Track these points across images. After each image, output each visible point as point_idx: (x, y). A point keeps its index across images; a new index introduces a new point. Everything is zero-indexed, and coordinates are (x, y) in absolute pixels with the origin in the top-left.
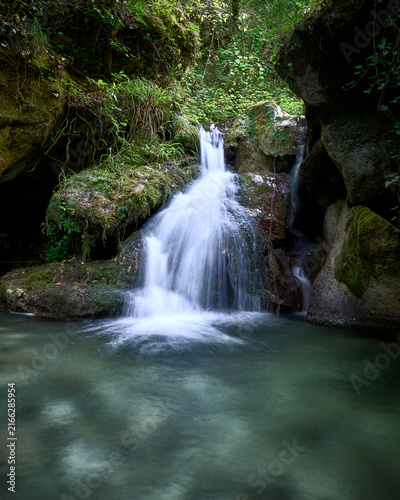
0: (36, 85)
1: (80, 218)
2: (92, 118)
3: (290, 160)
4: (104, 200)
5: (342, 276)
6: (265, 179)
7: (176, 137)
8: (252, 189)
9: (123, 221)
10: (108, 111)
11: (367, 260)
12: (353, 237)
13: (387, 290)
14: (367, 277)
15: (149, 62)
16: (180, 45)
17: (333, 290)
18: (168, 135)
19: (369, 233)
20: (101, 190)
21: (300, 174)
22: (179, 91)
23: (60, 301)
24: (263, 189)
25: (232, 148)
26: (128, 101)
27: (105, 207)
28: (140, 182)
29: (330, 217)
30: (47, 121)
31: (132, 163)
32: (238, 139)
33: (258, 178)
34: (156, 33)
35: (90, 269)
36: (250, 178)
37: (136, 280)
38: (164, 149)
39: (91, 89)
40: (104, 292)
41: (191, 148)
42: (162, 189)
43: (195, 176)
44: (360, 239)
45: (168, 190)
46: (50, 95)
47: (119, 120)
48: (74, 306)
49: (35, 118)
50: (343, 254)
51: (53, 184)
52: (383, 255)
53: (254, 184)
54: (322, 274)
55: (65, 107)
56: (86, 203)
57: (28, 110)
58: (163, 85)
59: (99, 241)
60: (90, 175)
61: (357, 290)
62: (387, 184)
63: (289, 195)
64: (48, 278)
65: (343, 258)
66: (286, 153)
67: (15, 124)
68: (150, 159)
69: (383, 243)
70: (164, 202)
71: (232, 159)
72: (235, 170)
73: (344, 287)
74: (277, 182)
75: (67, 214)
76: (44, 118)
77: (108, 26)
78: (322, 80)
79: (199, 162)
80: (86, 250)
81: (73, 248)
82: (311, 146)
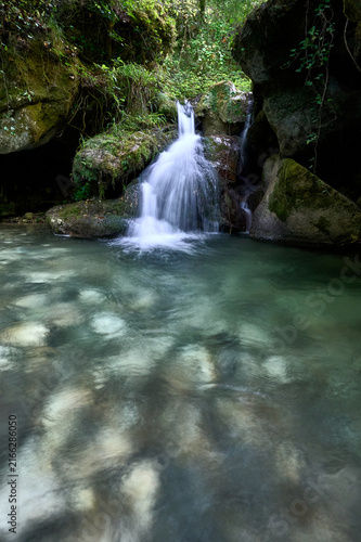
0: (57, 69)
1: (96, 170)
2: (99, 95)
3: (241, 126)
4: (112, 157)
5: (273, 207)
6: (223, 141)
7: (160, 110)
8: (214, 148)
9: (125, 172)
10: (109, 90)
11: (290, 195)
12: (282, 180)
13: (303, 216)
14: (290, 208)
15: (139, 50)
16: (161, 36)
17: (267, 217)
18: (154, 109)
19: (294, 178)
20: (109, 149)
21: (248, 136)
22: (161, 74)
23: (86, 227)
24: (222, 147)
25: (200, 118)
26: (125, 82)
27: (112, 162)
28: (136, 143)
29: (267, 167)
30: (67, 98)
31: (130, 130)
32: (204, 111)
33: (218, 140)
34: (143, 25)
35: (105, 206)
36: (212, 140)
37: (136, 213)
38: (152, 119)
39: (97, 72)
40: (114, 220)
41: (171, 118)
42: (151, 148)
43: (175, 138)
44: (287, 182)
45: (155, 149)
46: (67, 78)
47: (119, 96)
48: (96, 230)
49: (58, 96)
50: (275, 192)
51: (76, 146)
52: (302, 192)
53: (215, 144)
54: (260, 206)
55: (80, 87)
56: (99, 160)
57: (53, 90)
58: (150, 68)
59: (110, 186)
60: (101, 139)
61: (283, 217)
62: (308, 142)
63: (239, 151)
64: (77, 212)
65: (275, 195)
66: (238, 120)
67: (45, 101)
68: (142, 126)
69: (302, 184)
70: (153, 158)
71: (200, 126)
72: (202, 135)
73: (274, 215)
74: (231, 142)
75: (87, 167)
76: (66, 96)
77: (107, 20)
78: (266, 63)
79: (177, 128)
80: (102, 192)
81: (93, 191)
82: (256, 115)
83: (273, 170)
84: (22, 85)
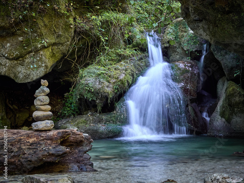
0: (61, 22)
1: (96, 93)
2: (88, 36)
3: (200, 52)
4: (107, 83)
5: (222, 115)
6: (185, 66)
7: (134, 43)
8: (178, 72)
9: (116, 93)
10: (96, 32)
11: (231, 107)
12: (226, 96)
13: (240, 119)
14: (231, 114)
17: (218, 121)
18: (129, 41)
19: (232, 95)
20: (104, 78)
21: (204, 61)
24: (185, 71)
25: (166, 48)
26: (107, 24)
27: (108, 87)
28: (121, 71)
29: (220, 86)
30: (68, 41)
32: (169, 42)
33: (181, 65)
35: (104, 117)
36: (177, 66)
37: (126, 121)
38: (129, 52)
39: (89, 20)
40: (112, 127)
42: (133, 75)
43: (148, 66)
44: (229, 97)
45: (135, 76)
46: (68, 26)
47: (103, 35)
48: (102, 133)
49: (63, 40)
50: (223, 104)
52: (238, 104)
53: (179, 69)
54: (214, 114)
55: (75, 31)
56: (98, 86)
57: (59, 36)
58: (124, 12)
61: (228, 121)
62: (235, 75)
63: (199, 73)
64: (85, 122)
65: (223, 107)
66: (196, 49)
67: (54, 44)
68: (121, 58)
69: (237, 99)
70: (134, 81)
71: (167, 54)
72: (169, 62)
73: (224, 120)
74: (191, 67)
75: (89, 91)
79: (148, 56)
80: (99, 108)
83: (224, 89)
84: (41, 35)
